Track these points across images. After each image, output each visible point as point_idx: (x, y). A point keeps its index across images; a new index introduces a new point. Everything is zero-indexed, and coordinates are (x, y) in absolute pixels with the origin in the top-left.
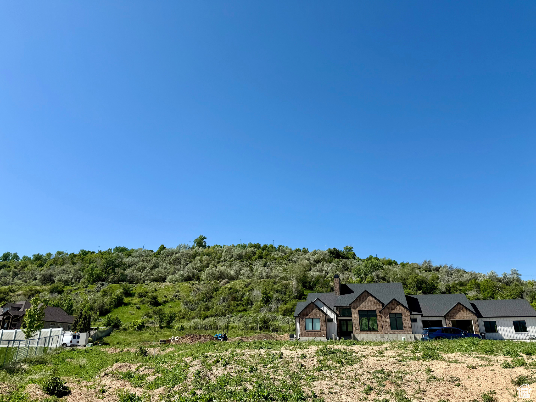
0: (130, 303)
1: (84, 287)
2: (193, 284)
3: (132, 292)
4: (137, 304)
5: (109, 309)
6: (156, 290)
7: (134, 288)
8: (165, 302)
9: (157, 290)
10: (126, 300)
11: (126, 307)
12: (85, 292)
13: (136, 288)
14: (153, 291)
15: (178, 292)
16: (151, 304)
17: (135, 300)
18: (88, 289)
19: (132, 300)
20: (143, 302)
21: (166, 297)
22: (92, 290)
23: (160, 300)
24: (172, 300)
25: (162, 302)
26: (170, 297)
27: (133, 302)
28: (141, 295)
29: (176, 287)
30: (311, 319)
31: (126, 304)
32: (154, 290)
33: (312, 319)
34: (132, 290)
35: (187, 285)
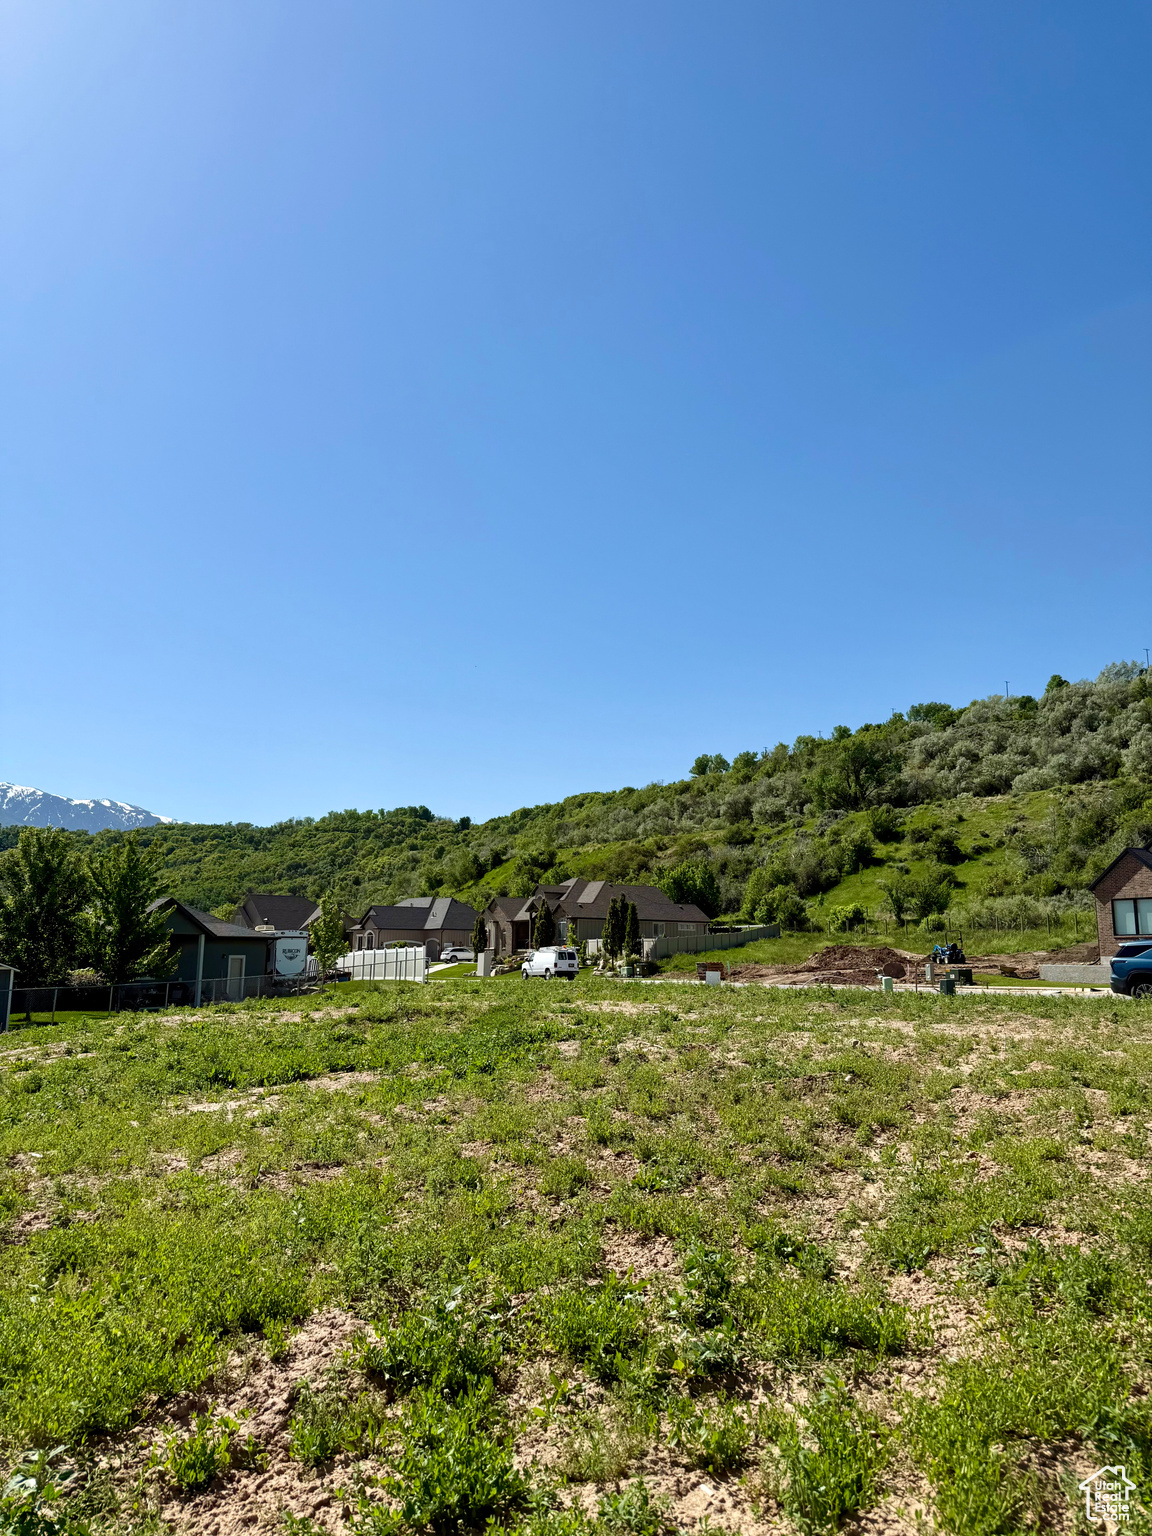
0: (891, 859)
1: (794, 827)
2: (1071, 793)
3: (900, 829)
4: (906, 860)
5: (836, 877)
6: (961, 819)
7: (908, 819)
8: (979, 851)
9: (965, 817)
10: (880, 850)
11: (878, 869)
12: (795, 837)
13: (914, 818)
14: (952, 822)
15: (1022, 819)
16: (939, 859)
17: (906, 849)
18: (801, 830)
19: (897, 850)
20: (919, 856)
21: (987, 836)
22: (810, 831)
23: (966, 844)
24: (1001, 844)
25: (969, 850)
26: (997, 835)
27: (898, 855)
28: (920, 837)
29: (1019, 806)
30: (1132, 903)
31: (879, 863)
32: (955, 819)
33: (1135, 900)
34: (904, 824)
35: (1052, 796)
